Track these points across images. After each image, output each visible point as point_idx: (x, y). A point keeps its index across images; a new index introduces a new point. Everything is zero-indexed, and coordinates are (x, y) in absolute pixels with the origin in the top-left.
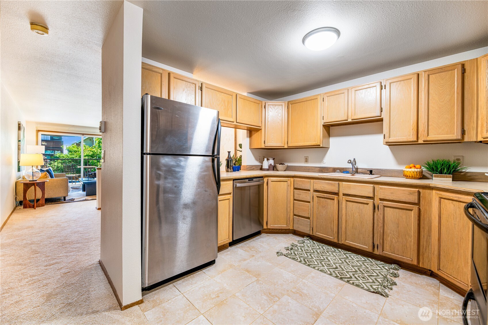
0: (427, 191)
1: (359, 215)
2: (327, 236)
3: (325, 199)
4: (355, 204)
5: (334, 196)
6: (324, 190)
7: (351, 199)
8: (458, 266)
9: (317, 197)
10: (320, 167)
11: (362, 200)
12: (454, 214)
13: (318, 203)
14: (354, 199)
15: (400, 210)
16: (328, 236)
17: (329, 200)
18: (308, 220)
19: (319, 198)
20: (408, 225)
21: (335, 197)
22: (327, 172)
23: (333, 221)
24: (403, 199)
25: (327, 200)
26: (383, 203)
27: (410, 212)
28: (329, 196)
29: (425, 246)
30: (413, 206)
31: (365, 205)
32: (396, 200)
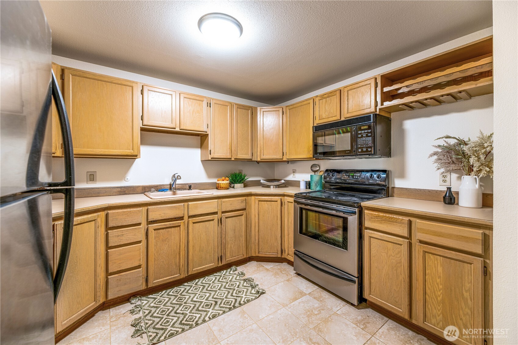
0: (249, 198)
1: (206, 235)
2: (170, 277)
3: (167, 230)
4: (202, 223)
5: (180, 221)
6: (165, 218)
7: (198, 219)
8: (271, 244)
9: (155, 230)
10: (121, 187)
11: (209, 217)
12: (268, 210)
13: (155, 238)
14: (202, 219)
15: (236, 217)
16: (172, 277)
17: (173, 229)
18: (140, 269)
19: (158, 231)
20: (240, 228)
21: (181, 223)
22: (133, 192)
23: (178, 254)
24: (238, 208)
25: (170, 229)
26: (225, 215)
27: (241, 216)
28: (173, 224)
29: (249, 240)
30: (243, 211)
31: (211, 222)
32: (234, 209)
